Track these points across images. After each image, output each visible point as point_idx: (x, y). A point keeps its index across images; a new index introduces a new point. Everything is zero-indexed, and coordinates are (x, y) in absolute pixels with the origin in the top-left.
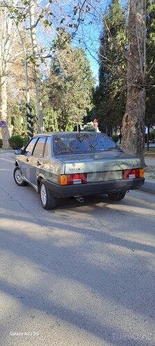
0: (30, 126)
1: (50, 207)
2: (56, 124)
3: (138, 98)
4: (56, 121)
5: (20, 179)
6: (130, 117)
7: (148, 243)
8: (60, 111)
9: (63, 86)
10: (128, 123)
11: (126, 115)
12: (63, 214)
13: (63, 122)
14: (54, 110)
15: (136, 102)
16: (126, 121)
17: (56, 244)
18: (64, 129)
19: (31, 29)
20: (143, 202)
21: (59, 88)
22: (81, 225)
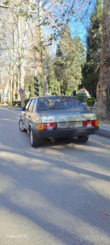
0: (36, 92)
1: (35, 145)
2: (59, 90)
3: (107, 71)
4: (59, 88)
5: (23, 127)
6: (101, 85)
7: (91, 170)
8: (62, 81)
9: (65, 64)
10: (101, 89)
11: (99, 84)
12: (43, 150)
13: (64, 89)
14: (58, 80)
15: (106, 74)
16: (99, 88)
17: (30, 168)
18: (65, 93)
19: (39, 26)
20: (101, 144)
21: (61, 65)
22: (51, 158)
